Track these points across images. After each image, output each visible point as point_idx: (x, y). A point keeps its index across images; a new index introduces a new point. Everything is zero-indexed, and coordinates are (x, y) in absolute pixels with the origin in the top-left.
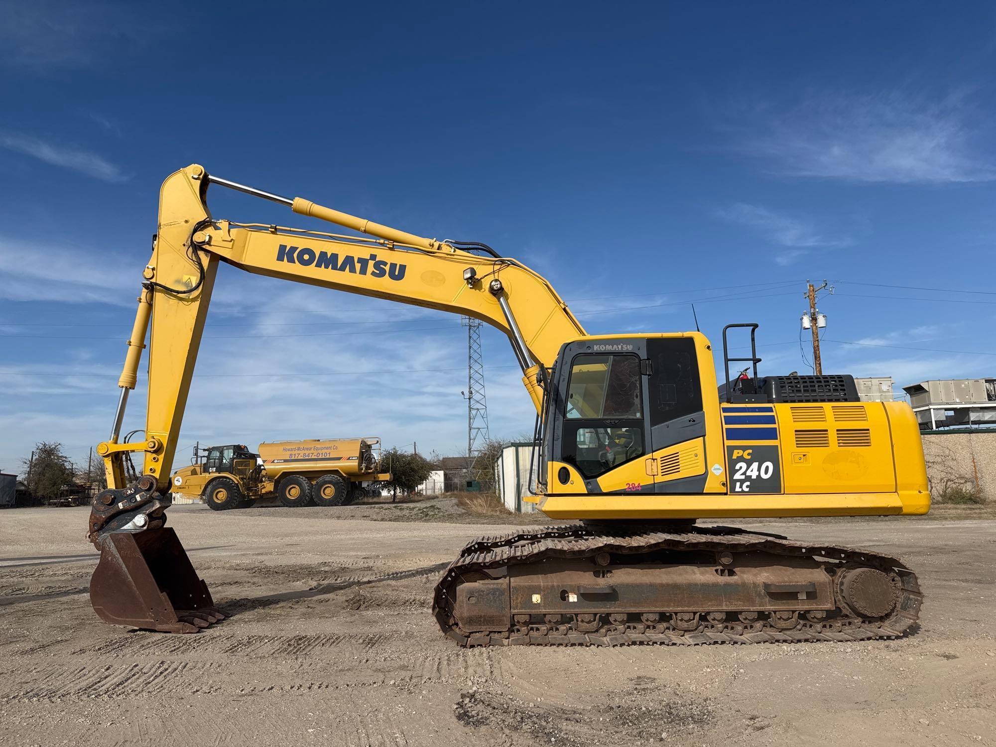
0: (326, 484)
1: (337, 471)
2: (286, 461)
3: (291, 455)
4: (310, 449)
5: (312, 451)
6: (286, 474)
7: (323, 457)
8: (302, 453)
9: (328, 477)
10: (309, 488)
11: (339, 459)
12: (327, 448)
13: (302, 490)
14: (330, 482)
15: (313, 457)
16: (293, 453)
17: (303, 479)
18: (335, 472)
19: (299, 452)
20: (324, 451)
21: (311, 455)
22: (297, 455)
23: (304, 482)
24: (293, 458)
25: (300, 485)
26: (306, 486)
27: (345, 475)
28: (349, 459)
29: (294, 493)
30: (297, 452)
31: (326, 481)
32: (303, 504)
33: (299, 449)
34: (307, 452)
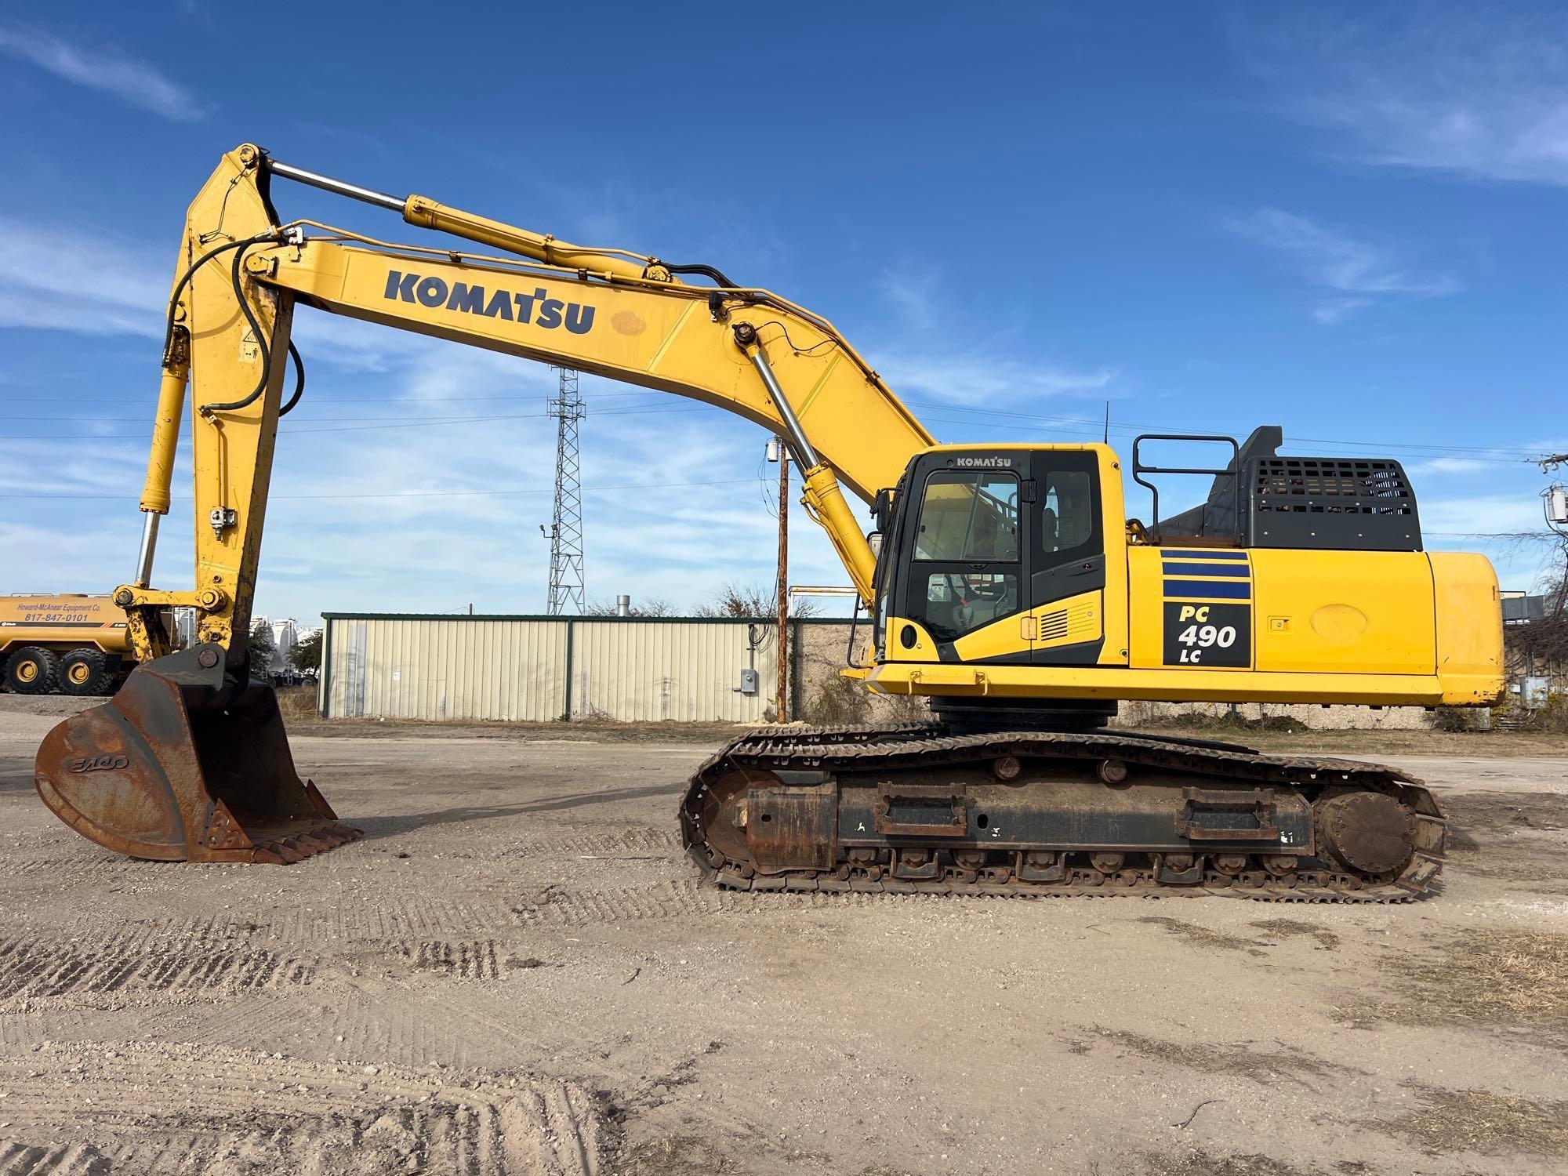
0: (76, 662)
1: (93, 643)
2: (19, 624)
3: (28, 616)
4: (58, 608)
5: (61, 611)
6: (18, 645)
7: (76, 621)
8: (45, 613)
9: (79, 653)
10: (51, 666)
11: (98, 625)
12: (84, 608)
13: (40, 668)
14: (83, 660)
15: (60, 621)
16: (32, 612)
17: (44, 655)
18: (92, 645)
19: (41, 612)
20: (78, 613)
21: (57, 617)
22: (37, 617)
23: (45, 658)
24: (31, 621)
25: (37, 661)
26: (47, 664)
27: (104, 650)
28: (113, 626)
29: (29, 673)
30: (38, 611)
31: (78, 658)
32: (42, 690)
33: (42, 607)
34: (52, 613)
